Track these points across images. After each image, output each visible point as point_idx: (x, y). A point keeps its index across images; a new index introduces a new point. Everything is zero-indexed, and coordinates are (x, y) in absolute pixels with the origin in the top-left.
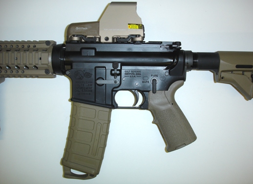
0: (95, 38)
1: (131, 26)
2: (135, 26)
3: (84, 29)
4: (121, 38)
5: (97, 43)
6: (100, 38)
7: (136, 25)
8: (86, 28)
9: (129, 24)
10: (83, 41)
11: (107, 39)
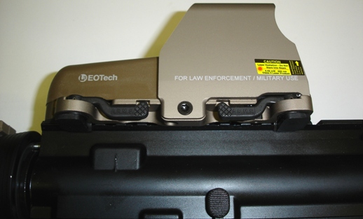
0: (144, 107)
1: (264, 66)
2: (278, 65)
3: (106, 78)
4: (232, 106)
5: (149, 127)
6: (159, 109)
7: (283, 62)
8: (115, 77)
9: (257, 61)
10: (101, 118)
11: (186, 108)
